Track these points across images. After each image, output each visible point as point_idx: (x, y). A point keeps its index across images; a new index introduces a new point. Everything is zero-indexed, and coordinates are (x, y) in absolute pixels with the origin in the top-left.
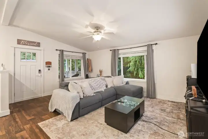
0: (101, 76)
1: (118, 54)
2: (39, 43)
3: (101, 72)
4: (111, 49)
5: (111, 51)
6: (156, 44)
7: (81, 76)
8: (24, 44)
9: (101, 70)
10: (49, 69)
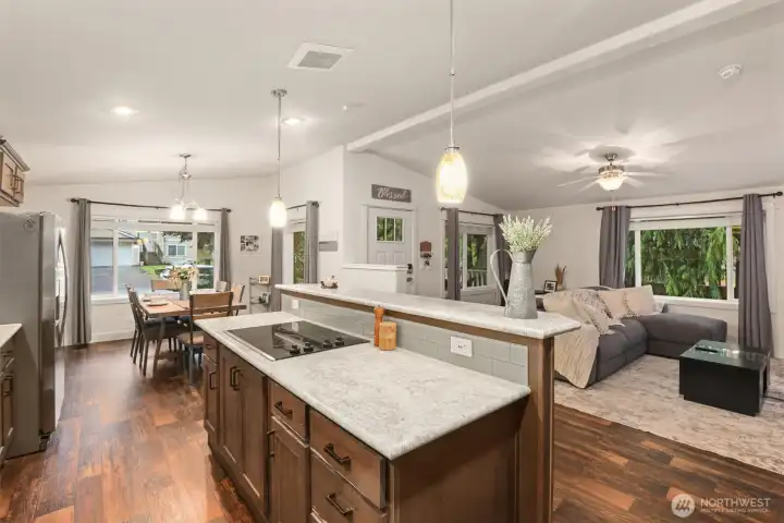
0: (559, 287)
1: (628, 221)
2: (409, 193)
3: (559, 274)
4: (602, 205)
5: (601, 211)
6: (780, 194)
7: (485, 284)
8: (385, 198)
9: (562, 267)
10: (427, 263)
